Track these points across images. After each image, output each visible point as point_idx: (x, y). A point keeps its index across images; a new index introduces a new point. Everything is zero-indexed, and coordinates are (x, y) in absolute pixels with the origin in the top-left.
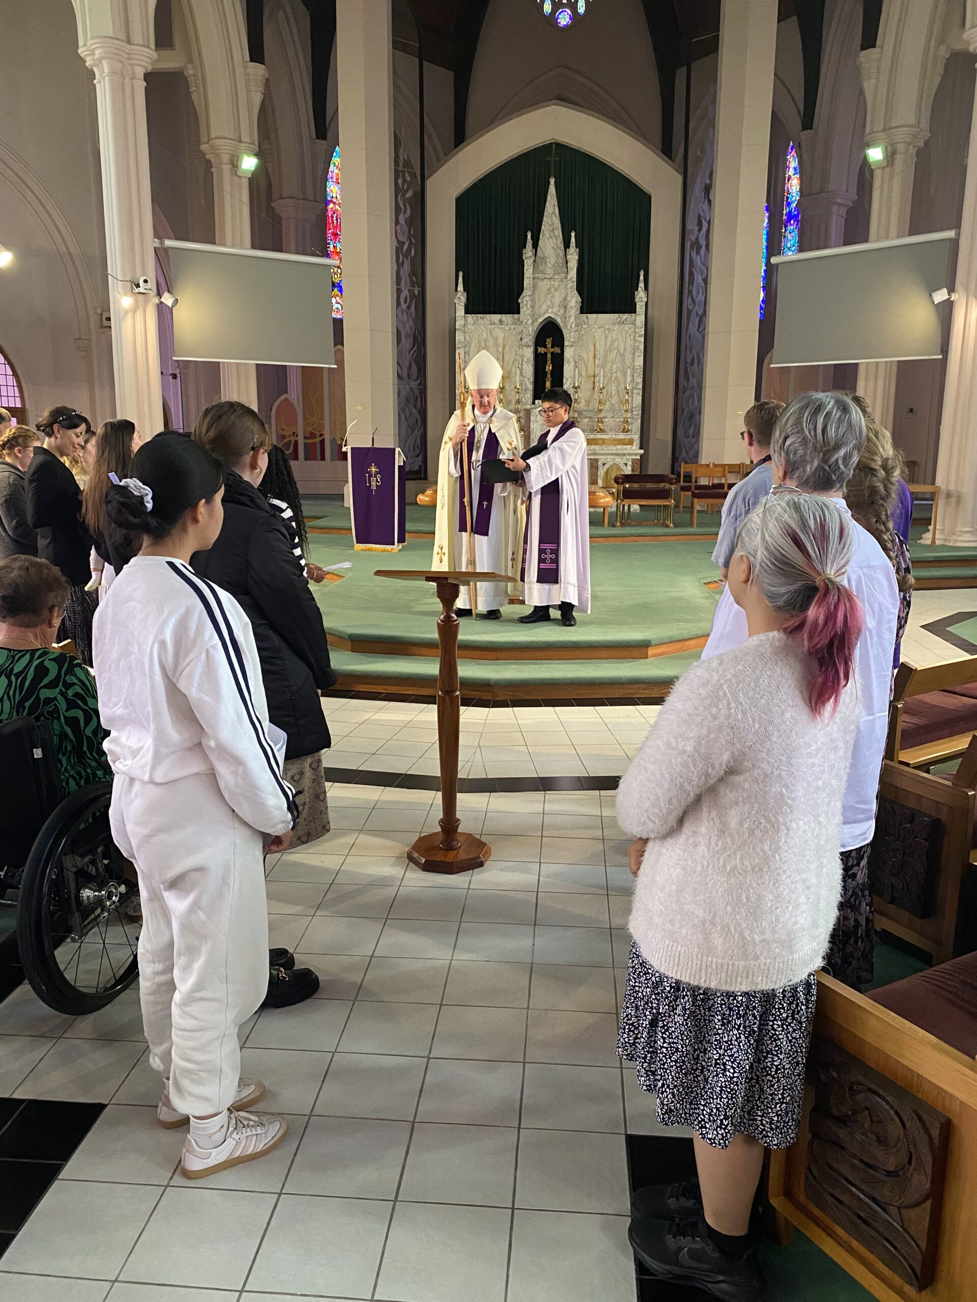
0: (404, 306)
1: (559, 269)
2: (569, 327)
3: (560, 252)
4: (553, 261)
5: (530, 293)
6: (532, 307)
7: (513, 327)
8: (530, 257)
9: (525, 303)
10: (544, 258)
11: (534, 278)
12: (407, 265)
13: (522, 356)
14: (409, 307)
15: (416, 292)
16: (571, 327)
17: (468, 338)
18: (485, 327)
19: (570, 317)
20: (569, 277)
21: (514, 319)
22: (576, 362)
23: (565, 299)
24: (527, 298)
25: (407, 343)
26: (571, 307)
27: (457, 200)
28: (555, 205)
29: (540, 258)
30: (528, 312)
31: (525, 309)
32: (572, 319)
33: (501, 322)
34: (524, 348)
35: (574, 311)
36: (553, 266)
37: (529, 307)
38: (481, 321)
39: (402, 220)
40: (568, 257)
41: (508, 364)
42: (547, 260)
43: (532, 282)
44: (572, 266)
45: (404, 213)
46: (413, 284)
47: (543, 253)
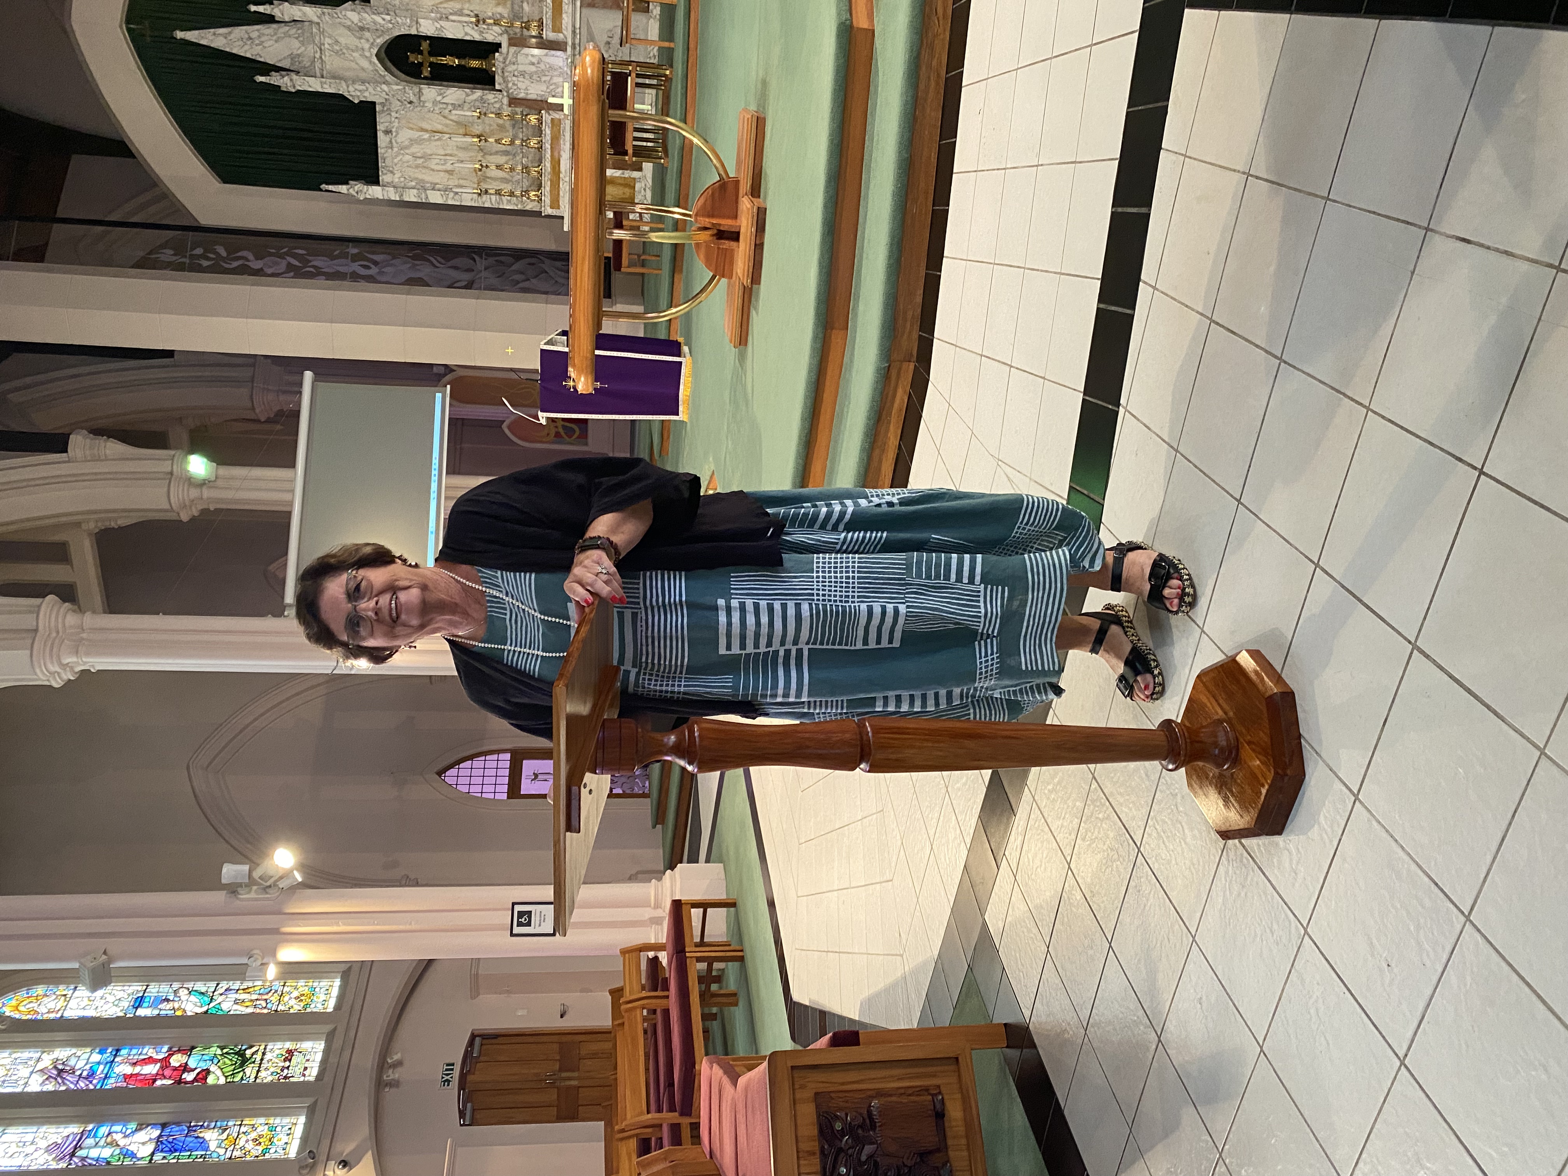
0: (374, 271)
1: (307, 34)
2: (391, 26)
3: (281, 30)
4: (296, 44)
5: (343, 84)
6: (363, 82)
7: (393, 114)
8: (291, 80)
9: (359, 94)
10: (293, 57)
11: (322, 77)
12: (319, 262)
13: (435, 103)
14: (376, 263)
15: (355, 251)
16: (390, 22)
17: (413, 184)
18: (396, 156)
19: (375, 23)
20: (316, 19)
21: (383, 111)
22: (441, 19)
23: (349, 28)
24: (351, 89)
25: (425, 271)
26: (360, 21)
27: (225, 181)
28: (214, 34)
29: (292, 64)
30: (371, 89)
31: (366, 94)
32: (378, 19)
33: (387, 132)
34: (422, 99)
35: (365, 15)
36: (302, 43)
37: (364, 88)
38: (388, 162)
39: (256, 265)
40: (287, 20)
41: (447, 126)
42: (295, 52)
43: (328, 81)
44: (299, 14)
45: (248, 260)
46: (344, 255)
47: (285, 58)
